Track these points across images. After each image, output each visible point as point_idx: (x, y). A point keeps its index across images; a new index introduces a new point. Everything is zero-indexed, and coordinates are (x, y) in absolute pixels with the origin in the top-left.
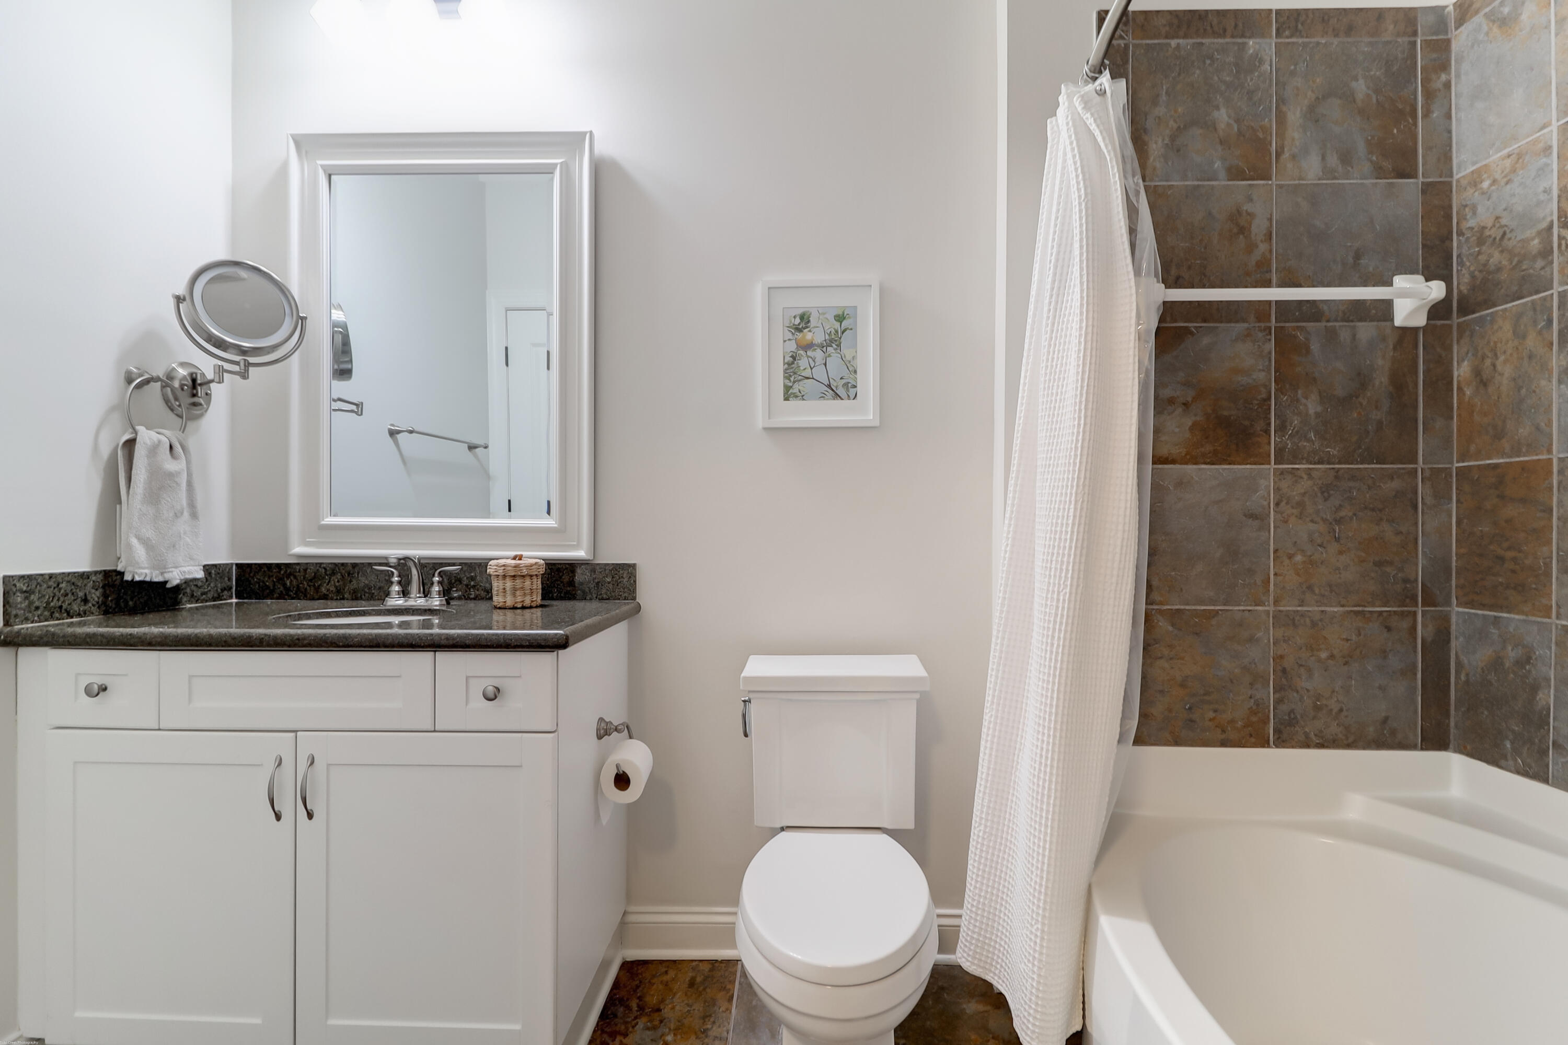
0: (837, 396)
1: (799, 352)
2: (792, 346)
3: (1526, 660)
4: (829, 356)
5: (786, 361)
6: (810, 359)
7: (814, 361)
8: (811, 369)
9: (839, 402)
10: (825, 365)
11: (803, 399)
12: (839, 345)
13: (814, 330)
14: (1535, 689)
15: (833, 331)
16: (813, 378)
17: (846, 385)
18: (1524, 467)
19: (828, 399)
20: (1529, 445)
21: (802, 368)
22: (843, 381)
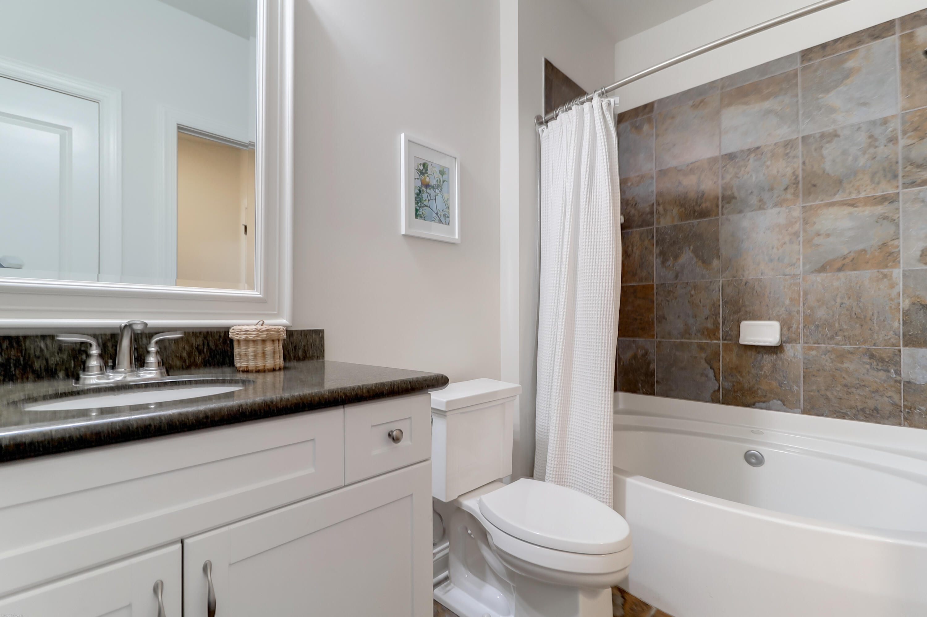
0: (440, 221)
1: (422, 188)
2: (419, 184)
3: (646, 353)
4: (437, 195)
5: (416, 192)
6: (428, 194)
7: (430, 196)
8: (429, 201)
9: (440, 225)
10: (435, 200)
11: (425, 220)
12: (441, 189)
13: (430, 176)
14: (649, 364)
15: (439, 180)
16: (429, 207)
17: (444, 215)
18: (644, 286)
19: (436, 222)
20: (645, 279)
21: (424, 199)
22: (444, 213)
